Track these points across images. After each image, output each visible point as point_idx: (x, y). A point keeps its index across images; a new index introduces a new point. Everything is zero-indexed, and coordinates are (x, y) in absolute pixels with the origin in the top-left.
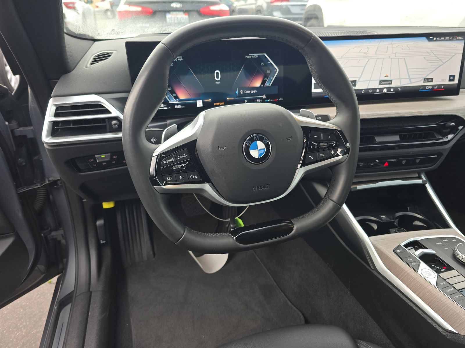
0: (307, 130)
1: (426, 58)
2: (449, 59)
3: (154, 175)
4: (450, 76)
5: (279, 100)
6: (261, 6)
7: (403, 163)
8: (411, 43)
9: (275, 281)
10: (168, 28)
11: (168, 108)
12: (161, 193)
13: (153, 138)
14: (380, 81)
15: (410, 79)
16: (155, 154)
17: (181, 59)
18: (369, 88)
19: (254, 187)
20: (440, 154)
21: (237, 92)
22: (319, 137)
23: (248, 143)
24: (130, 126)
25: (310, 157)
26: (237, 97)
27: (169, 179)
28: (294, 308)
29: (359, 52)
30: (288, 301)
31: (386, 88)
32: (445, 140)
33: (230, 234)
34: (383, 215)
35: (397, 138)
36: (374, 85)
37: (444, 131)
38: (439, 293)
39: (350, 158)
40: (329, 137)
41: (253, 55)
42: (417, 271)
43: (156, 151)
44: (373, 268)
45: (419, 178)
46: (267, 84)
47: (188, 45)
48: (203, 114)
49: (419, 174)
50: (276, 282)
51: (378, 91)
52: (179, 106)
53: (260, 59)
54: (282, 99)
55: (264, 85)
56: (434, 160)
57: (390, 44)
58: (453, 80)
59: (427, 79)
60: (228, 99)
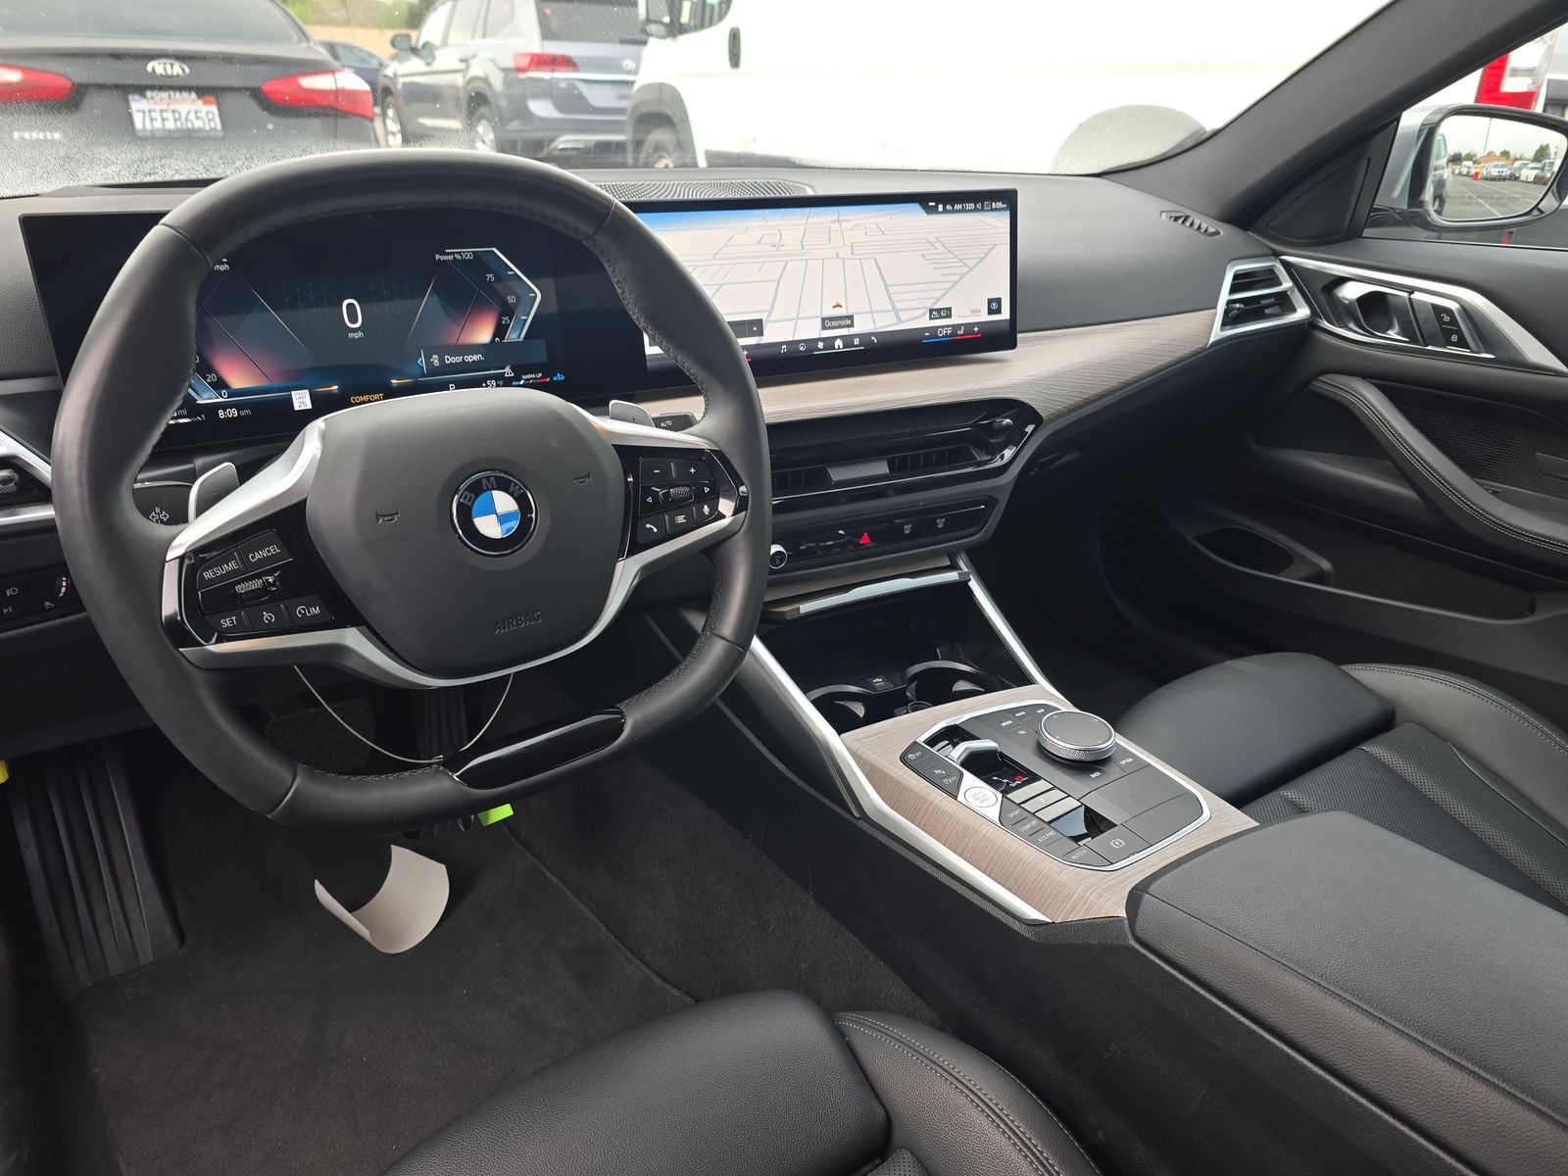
0: (631, 455)
1: (927, 257)
2: (982, 259)
3: (179, 618)
4: (990, 301)
5: (555, 379)
6: (486, 80)
7: (907, 532)
8: (887, 219)
9: (609, 929)
10: (163, 167)
11: (193, 419)
12: (207, 670)
13: (158, 510)
14: (823, 320)
15: (896, 311)
16: (170, 555)
17: (226, 267)
18: (797, 338)
19: (497, 623)
20: (990, 501)
21: (422, 361)
22: (666, 472)
23: (465, 498)
24: (80, 474)
25: (648, 526)
26: (424, 376)
27: (226, 623)
28: (674, 991)
29: (759, 243)
30: (653, 977)
31: (841, 337)
32: (998, 463)
33: (442, 768)
34: (875, 677)
35: (882, 468)
36: (808, 330)
37: (992, 441)
38: (1004, 838)
39: (751, 520)
40: (692, 471)
41: (460, 253)
42: (955, 797)
43: (174, 543)
44: (857, 815)
45: (953, 567)
46: (512, 336)
47: (252, 230)
48: (319, 428)
49: (952, 556)
50: (613, 934)
51: (821, 345)
52: (233, 412)
53: (480, 264)
54: (563, 378)
55: (502, 337)
56: (982, 517)
57: (835, 221)
58: (998, 311)
59: (936, 310)
60: (394, 381)
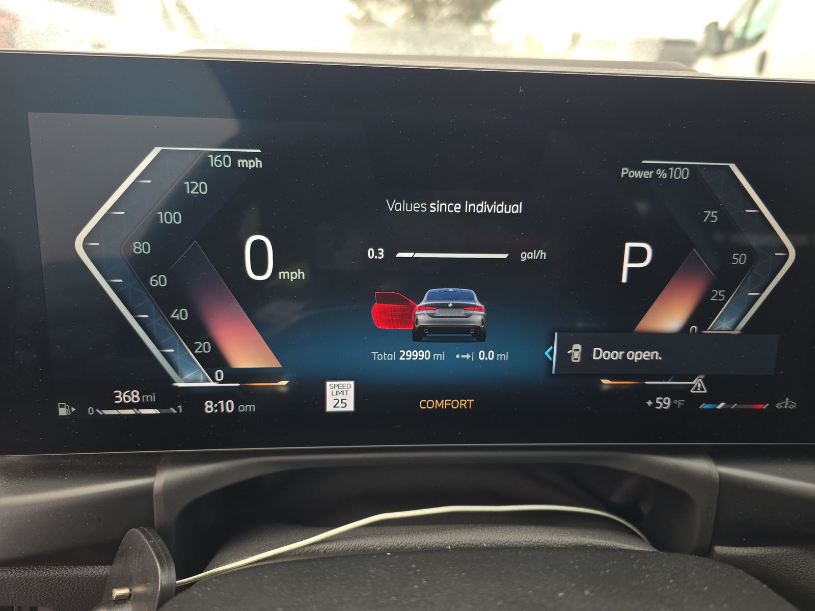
5: (778, 406)
11: (165, 411)
17: (257, 163)
21: (552, 352)
26: (549, 377)
41: (666, 167)
46: (721, 325)
52: (228, 406)
53: (702, 189)
54: (794, 405)
55: (704, 325)
